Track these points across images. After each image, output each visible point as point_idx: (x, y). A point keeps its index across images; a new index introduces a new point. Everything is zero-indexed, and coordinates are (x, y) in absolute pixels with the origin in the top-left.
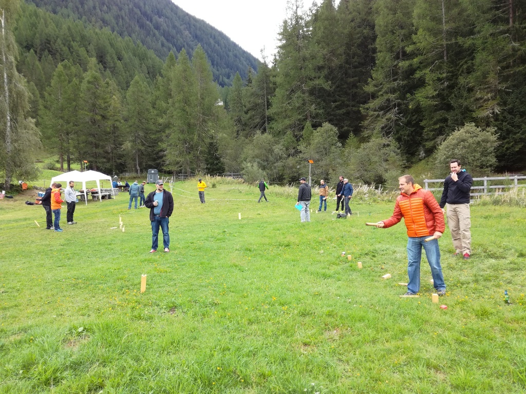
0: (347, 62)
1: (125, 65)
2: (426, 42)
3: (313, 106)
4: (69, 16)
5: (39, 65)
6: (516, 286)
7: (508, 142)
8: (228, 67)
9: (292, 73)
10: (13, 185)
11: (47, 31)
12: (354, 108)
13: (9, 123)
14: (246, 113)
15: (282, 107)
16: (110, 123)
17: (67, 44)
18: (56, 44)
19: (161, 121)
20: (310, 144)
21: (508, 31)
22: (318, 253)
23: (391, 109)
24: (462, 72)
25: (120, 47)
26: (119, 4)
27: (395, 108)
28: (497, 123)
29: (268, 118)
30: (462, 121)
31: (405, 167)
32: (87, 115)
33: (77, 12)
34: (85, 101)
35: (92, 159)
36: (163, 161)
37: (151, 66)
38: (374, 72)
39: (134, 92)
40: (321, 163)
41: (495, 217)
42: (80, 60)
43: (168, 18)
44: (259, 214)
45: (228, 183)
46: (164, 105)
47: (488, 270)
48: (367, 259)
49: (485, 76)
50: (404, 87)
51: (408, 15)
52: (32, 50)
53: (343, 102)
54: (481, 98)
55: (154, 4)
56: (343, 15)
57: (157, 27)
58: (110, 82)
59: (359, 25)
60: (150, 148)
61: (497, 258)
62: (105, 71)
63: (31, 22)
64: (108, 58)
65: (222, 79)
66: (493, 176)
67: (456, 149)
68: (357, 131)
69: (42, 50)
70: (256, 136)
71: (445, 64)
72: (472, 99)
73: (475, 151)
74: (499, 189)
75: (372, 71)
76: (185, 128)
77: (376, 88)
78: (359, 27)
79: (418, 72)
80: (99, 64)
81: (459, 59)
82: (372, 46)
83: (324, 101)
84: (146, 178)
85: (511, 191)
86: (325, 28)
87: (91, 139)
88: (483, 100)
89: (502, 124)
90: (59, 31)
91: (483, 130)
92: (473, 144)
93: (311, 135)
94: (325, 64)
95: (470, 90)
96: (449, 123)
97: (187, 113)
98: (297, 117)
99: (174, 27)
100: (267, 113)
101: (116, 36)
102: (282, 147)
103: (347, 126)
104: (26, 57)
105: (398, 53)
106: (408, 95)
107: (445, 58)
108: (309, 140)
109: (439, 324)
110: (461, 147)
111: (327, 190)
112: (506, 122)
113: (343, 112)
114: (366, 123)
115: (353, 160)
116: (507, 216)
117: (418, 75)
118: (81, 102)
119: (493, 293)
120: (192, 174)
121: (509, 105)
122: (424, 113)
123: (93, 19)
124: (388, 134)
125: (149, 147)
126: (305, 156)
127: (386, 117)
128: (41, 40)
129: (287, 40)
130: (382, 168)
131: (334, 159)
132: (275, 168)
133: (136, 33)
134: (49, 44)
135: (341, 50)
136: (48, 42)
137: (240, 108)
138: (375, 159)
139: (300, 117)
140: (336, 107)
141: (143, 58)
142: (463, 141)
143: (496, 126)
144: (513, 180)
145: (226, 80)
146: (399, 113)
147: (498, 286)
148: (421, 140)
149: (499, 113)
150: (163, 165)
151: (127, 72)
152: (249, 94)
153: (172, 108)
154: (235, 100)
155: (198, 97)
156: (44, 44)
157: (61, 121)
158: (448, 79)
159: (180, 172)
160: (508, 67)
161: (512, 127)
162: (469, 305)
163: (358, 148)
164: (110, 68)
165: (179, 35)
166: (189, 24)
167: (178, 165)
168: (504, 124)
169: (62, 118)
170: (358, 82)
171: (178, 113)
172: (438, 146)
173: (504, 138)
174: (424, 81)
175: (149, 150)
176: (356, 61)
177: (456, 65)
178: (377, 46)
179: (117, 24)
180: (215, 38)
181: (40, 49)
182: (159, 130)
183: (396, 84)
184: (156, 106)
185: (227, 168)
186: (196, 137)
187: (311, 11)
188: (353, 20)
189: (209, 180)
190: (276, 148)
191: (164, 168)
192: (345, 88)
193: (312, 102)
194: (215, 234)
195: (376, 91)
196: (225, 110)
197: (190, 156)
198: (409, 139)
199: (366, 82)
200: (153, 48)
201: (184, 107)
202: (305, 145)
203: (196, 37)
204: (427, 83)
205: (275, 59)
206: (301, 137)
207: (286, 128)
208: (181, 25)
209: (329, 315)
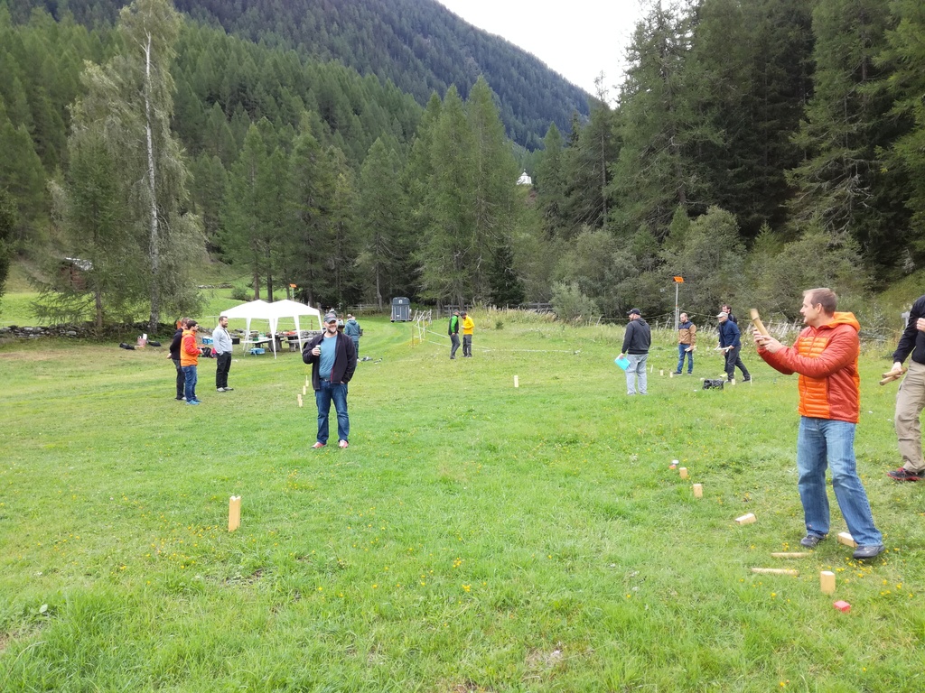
0: (757, 93)
1: (366, 123)
2: (916, 45)
3: (693, 178)
4: (277, 44)
5: (228, 128)
8: (542, 116)
9: (651, 117)
10: (163, 325)
11: (241, 71)
12: (771, 178)
13: (156, 221)
14: (568, 194)
15: (632, 181)
16: (333, 220)
17: (272, 91)
18: (256, 92)
19: (416, 214)
20: (683, 247)
22: (627, 461)
23: (845, 176)
25: (358, 91)
26: (358, 19)
27: (854, 175)
29: (607, 202)
31: (873, 289)
32: (297, 207)
33: (289, 37)
34: (294, 184)
35: (304, 282)
36: (420, 284)
37: (409, 122)
38: (809, 108)
39: (374, 166)
40: (704, 283)
42: (293, 117)
43: (439, 37)
44: (557, 378)
45: (527, 320)
46: (421, 185)
48: (722, 477)
50: (872, 132)
52: (217, 103)
53: (751, 168)
55: (416, 14)
57: (421, 54)
58: (335, 150)
60: (400, 262)
62: (332, 133)
63: (217, 56)
64: (338, 112)
65: (532, 137)
68: (778, 220)
69: (234, 103)
70: (583, 235)
75: (806, 107)
76: (456, 225)
77: (813, 139)
78: (781, 25)
79: (898, 103)
80: (323, 122)
82: (807, 61)
83: (713, 166)
84: (389, 312)
86: (715, 31)
87: (303, 247)
90: (260, 71)
93: (685, 231)
94: (715, 98)
97: (460, 199)
98: (658, 197)
99: (450, 51)
100: (606, 192)
101: (351, 73)
102: (629, 255)
103: (758, 211)
104: (208, 115)
105: (859, 71)
106: (878, 149)
108: (681, 241)
111: (693, 331)
113: (750, 185)
114: (793, 203)
115: (767, 276)
117: (899, 108)
118: (288, 186)
120: (467, 306)
122: (912, 183)
123: (315, 46)
124: (839, 224)
125: (399, 259)
126: (670, 270)
127: (836, 194)
128: (231, 87)
129: (643, 57)
131: (731, 274)
132: (616, 293)
133: (386, 67)
134: (244, 92)
135: (746, 71)
136: (243, 88)
137: (556, 186)
138: (811, 273)
139: (664, 197)
140: (735, 176)
141: (394, 108)
145: (538, 139)
146: (862, 185)
148: (907, 237)
150: (419, 291)
151: (369, 134)
152: (572, 160)
153: (433, 191)
154: (547, 173)
155: (478, 170)
156: (236, 93)
157: (254, 219)
159: (447, 302)
164: (340, 128)
165: (457, 66)
166: (474, 44)
167: (443, 290)
169: (257, 213)
170: (777, 129)
171: (444, 199)
174: (913, 120)
175: (398, 264)
176: (774, 90)
178: (816, 59)
179: (355, 52)
180: (519, 66)
181: (231, 102)
182: (413, 230)
183: (854, 128)
184: (409, 189)
185: (528, 293)
186: (473, 241)
187: (689, 3)
188: (770, 15)
189: (493, 314)
190: (618, 256)
191: (420, 295)
192: (753, 141)
193: (689, 169)
194: (454, 415)
195: (815, 144)
196: (534, 193)
197: (463, 274)
198: (882, 234)
199: (796, 128)
200: (412, 91)
201: (454, 188)
202: (673, 250)
203: (487, 67)
204: (917, 125)
205: (622, 96)
206: (667, 235)
207: (640, 219)
208: (461, 47)
209: (561, 611)
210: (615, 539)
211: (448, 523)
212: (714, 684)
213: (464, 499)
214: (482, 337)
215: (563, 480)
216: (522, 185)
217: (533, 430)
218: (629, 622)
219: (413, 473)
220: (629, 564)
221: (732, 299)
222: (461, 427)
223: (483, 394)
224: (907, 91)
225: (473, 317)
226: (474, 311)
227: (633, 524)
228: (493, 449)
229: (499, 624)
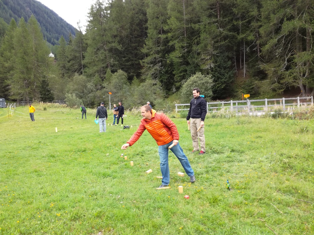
0: (131, 34)
2: (175, 25)
3: (112, 60)
6: (233, 174)
7: (218, 84)
8: (57, 33)
9: (97, 38)
12: (136, 62)
14: (69, 62)
15: (92, 59)
19: (6, 65)
20: (110, 83)
21: (217, 22)
22: (105, 155)
23: (157, 63)
24: (194, 43)
27: (159, 63)
28: (212, 73)
29: (83, 66)
30: (195, 71)
31: (165, 97)
36: (10, 93)
37: (2, 29)
38: (147, 41)
40: (117, 95)
41: (214, 126)
44: (72, 128)
45: (56, 107)
46: (9, 54)
47: (214, 163)
48: (138, 158)
49: (206, 46)
50: (164, 50)
51: (165, 8)
53: (129, 58)
54: (204, 59)
56: (127, 5)
57: (6, 3)
59: (137, 13)
61: (218, 153)
65: (53, 40)
66: (211, 102)
67: (192, 87)
68: (139, 75)
70: (75, 76)
71: (185, 38)
72: (200, 59)
73: (202, 88)
74: (215, 109)
75: (145, 40)
76: (25, 70)
79: (171, 42)
81: (193, 36)
82: (145, 26)
83: (118, 56)
85: (221, 110)
86: (117, 12)
88: (205, 60)
89: (215, 73)
91: (206, 76)
92: (200, 84)
93: (111, 77)
94: (118, 34)
95: (199, 54)
96: (188, 72)
97: (26, 60)
98: (101, 65)
99: (19, 4)
100: (83, 62)
102: (92, 84)
103: (132, 72)
105: (160, 31)
106: (167, 55)
107: (185, 35)
108: (109, 80)
109: (184, 215)
110: (194, 86)
112: (217, 72)
113: (130, 64)
114: (143, 71)
115: (136, 93)
116: (221, 124)
117: (171, 44)
119: (219, 181)
120: (30, 101)
121: (218, 63)
122: (174, 66)
124: (156, 78)
126: (107, 90)
127: (154, 68)
129: (93, 17)
130: (152, 98)
131: (125, 92)
132: (88, 97)
135: (128, 26)
137: (64, 59)
138: (149, 92)
139: (103, 65)
140: (125, 60)
142: (195, 82)
143: (212, 74)
144: (221, 104)
145: (56, 41)
146: (161, 66)
147: (221, 175)
148: (173, 82)
149: (213, 67)
150: (9, 95)
152: (70, 50)
153: (14, 57)
154: (61, 53)
155: (33, 50)
158: (187, 47)
159: (22, 100)
160: (217, 42)
161: (220, 75)
162: (204, 193)
163: (139, 85)
165: (22, 10)
167: (20, 96)
168: (216, 73)
170: (137, 46)
171: (19, 60)
172: (182, 85)
173: (216, 81)
174: (175, 48)
176: (136, 34)
177: (191, 40)
178: (148, 26)
180: (48, 14)
182: (6, 71)
183: (159, 48)
184: (3, 55)
185: (55, 97)
186: (32, 77)
187: (109, 1)
188: (134, 9)
189: (42, 105)
190: (89, 85)
191: (10, 97)
192: (130, 50)
193: (111, 57)
194: (33, 144)
195: (148, 52)
196: (55, 60)
197: (28, 89)
198: (167, 81)
199: (142, 47)
200: (3, 17)
201: (24, 56)
202: (107, 83)
203: (35, 12)
204: (176, 49)
205: (87, 29)
206: (105, 78)
207: (95, 73)
208: (24, 3)
209: (98, 217)
210: (109, 185)
211: (42, 188)
212: (158, 233)
213: (46, 178)
214: (38, 113)
215: (84, 165)
216: (51, 57)
217: (68, 148)
218: (124, 216)
219: (21, 170)
220: (116, 194)
221: (126, 100)
222: (37, 149)
223: (43, 135)
224: (173, 39)
225: (34, 106)
226: (33, 104)
227: (113, 178)
228: (54, 157)
229: (74, 227)
